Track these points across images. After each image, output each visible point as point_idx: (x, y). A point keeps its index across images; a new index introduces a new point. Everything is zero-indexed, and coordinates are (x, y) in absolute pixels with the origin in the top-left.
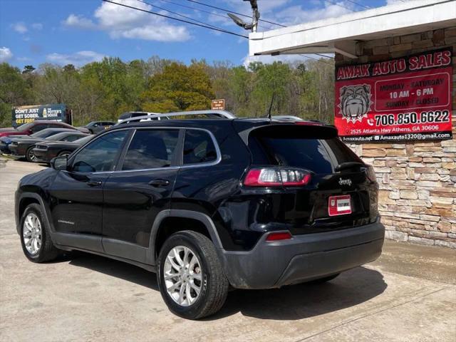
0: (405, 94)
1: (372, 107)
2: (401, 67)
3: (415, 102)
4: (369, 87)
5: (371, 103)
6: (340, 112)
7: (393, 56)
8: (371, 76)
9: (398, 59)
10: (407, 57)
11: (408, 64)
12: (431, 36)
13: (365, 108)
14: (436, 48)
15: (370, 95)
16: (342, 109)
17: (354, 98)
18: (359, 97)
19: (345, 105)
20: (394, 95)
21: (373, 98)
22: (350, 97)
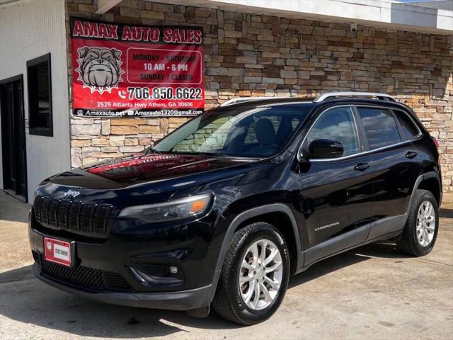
0: (160, 67)
1: (124, 76)
2: (154, 37)
3: (170, 77)
4: (119, 53)
5: (122, 72)
6: (80, 79)
7: (144, 22)
8: (120, 40)
9: (151, 27)
10: (162, 27)
11: (162, 35)
12: (183, 11)
13: (115, 77)
14: (187, 24)
15: (120, 62)
16: (83, 74)
17: (100, 63)
18: (106, 62)
19: (87, 69)
20: (148, 67)
21: (124, 66)
22: (95, 62)
